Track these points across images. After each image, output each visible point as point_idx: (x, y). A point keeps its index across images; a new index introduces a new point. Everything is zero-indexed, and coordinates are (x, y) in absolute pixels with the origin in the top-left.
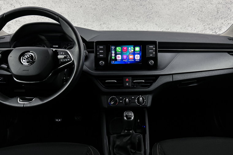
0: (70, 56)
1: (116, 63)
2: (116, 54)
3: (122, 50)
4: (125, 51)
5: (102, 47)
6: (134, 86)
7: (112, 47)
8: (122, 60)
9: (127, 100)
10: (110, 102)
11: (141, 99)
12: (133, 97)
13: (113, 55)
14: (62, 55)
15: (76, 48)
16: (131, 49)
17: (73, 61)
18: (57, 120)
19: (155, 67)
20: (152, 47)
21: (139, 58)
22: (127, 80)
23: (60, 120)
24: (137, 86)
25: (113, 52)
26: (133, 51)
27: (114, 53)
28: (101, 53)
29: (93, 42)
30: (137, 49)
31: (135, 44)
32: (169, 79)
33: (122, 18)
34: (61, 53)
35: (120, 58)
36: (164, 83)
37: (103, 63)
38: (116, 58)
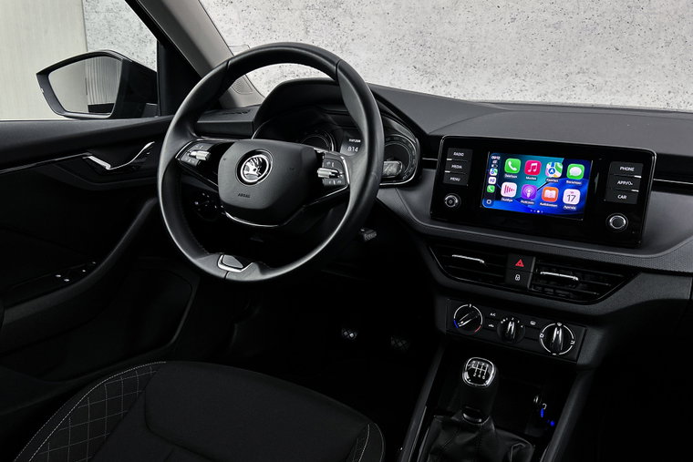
1: (497, 206)
2: (501, 179)
3: (524, 168)
4: (532, 173)
5: (462, 154)
6: (546, 289)
7: (494, 157)
8: (519, 200)
9: (511, 326)
10: (458, 320)
11: (558, 333)
12: (533, 323)
13: (492, 180)
14: (330, 167)
16: (554, 168)
17: (349, 186)
20: (632, 169)
21: (576, 201)
22: (520, 264)
24: (555, 289)
25: (494, 172)
26: (558, 174)
27: (495, 174)
28: (455, 173)
29: (440, 137)
30: (576, 171)
31: (569, 153)
32: (677, 291)
34: (329, 163)
35: (513, 194)
37: (454, 201)
38: (498, 190)
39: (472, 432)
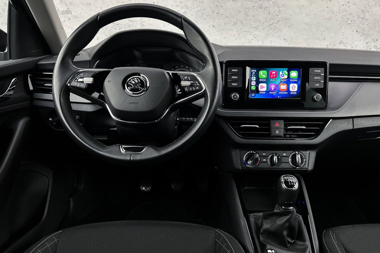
1: (257, 96)
2: (258, 82)
3: (269, 75)
4: (273, 77)
5: (237, 70)
7: (253, 71)
8: (268, 92)
9: (275, 158)
10: (247, 160)
11: (298, 157)
12: (284, 154)
13: (253, 83)
16: (283, 73)
17: (205, 90)
18: (144, 188)
20: (320, 71)
21: (296, 89)
22: (277, 124)
23: (148, 189)
24: (290, 135)
26: (286, 77)
27: (255, 80)
28: (234, 81)
29: (222, 63)
30: (294, 74)
33: (228, 29)
34: (186, 78)
35: (265, 89)
36: (338, 131)
37: (237, 97)
38: (257, 88)
39: (288, 215)
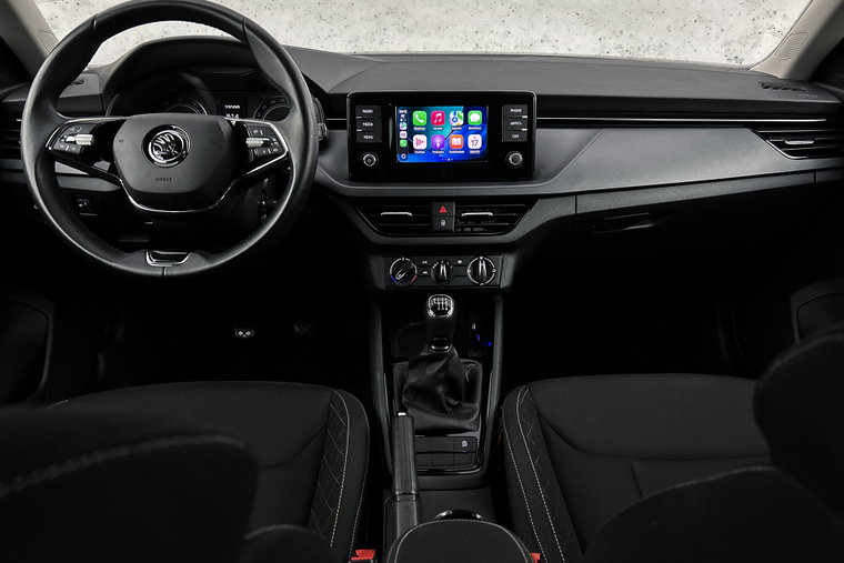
0: (278, 140)
1: (411, 159)
2: (411, 132)
3: (431, 119)
4: (438, 123)
5: (370, 111)
6: (465, 229)
7: (401, 112)
8: (430, 151)
9: (443, 268)
10: (394, 274)
11: (482, 266)
12: (460, 262)
13: (403, 134)
14: (258, 136)
15: (296, 119)
16: (456, 116)
17: (288, 153)
18: (241, 333)
19: (527, 172)
20: (520, 111)
21: (479, 145)
22: (443, 210)
23: (248, 333)
24: (472, 227)
25: (403, 126)
26: (461, 122)
27: (405, 128)
28: (367, 131)
29: (344, 96)
30: (475, 117)
31: (468, 101)
32: (566, 209)
34: (256, 131)
35: (424, 146)
36: (548, 219)
37: (372, 160)
38: (410, 143)
39: (441, 360)
